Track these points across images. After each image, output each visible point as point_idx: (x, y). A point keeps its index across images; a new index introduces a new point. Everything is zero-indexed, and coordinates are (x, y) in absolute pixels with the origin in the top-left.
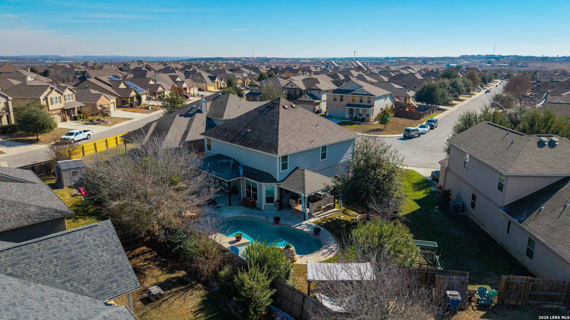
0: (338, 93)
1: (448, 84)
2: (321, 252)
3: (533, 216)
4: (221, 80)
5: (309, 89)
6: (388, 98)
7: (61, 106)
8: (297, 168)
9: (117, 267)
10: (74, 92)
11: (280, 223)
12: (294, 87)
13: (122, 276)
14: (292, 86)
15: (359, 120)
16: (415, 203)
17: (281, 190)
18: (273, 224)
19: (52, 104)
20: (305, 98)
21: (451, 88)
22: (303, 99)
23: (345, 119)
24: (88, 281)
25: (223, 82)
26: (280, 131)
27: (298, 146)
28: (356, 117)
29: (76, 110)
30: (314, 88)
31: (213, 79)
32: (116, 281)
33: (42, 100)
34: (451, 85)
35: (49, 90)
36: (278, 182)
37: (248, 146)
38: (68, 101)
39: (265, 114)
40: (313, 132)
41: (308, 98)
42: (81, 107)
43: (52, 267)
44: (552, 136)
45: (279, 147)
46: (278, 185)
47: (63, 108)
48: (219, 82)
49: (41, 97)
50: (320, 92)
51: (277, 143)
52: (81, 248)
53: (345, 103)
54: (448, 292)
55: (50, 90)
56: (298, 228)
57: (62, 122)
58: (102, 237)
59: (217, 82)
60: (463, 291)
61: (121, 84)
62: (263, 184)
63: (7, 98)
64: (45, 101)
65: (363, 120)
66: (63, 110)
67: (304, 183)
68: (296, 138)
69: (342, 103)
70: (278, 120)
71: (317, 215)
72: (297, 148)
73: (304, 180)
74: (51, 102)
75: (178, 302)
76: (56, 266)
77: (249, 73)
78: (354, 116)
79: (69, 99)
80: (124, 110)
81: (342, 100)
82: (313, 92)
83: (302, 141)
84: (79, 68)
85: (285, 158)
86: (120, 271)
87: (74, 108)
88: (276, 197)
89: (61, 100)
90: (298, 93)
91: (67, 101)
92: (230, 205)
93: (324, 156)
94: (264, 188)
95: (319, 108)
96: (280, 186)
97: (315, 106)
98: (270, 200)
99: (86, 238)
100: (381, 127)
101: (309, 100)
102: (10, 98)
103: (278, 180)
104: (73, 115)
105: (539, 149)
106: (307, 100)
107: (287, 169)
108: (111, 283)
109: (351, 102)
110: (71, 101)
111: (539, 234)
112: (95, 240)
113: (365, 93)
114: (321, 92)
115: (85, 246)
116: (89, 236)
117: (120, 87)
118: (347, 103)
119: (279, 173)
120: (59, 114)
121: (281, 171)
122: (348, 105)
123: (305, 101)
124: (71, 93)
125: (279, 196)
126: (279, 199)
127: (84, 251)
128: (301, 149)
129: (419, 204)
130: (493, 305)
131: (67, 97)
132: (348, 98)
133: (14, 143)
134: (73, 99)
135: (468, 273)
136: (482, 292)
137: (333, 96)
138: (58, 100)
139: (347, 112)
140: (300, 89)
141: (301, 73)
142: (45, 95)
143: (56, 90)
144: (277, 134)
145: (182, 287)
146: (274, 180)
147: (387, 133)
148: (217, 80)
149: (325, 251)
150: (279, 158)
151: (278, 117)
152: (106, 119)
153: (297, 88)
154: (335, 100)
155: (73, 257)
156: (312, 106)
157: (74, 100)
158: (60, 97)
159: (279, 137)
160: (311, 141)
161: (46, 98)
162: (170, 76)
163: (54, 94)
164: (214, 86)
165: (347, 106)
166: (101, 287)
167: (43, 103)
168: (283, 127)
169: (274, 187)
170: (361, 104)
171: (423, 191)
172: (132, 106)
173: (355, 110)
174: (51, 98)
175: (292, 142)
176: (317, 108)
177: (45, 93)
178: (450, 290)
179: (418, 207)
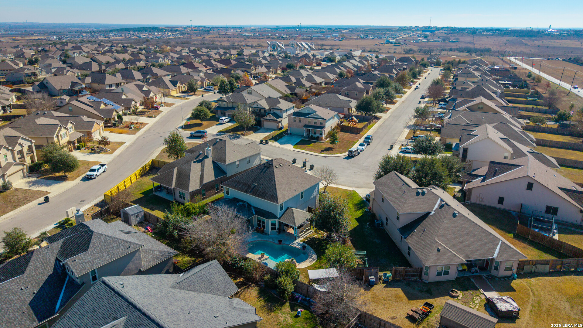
0: (297, 116)
1: (382, 93)
2: (309, 261)
3: (410, 235)
4: (182, 83)
5: (272, 109)
6: (335, 117)
7: (68, 139)
8: (288, 208)
9: (227, 282)
11: (282, 243)
12: (259, 106)
13: (230, 285)
14: (257, 105)
15: (314, 138)
16: (356, 221)
17: (279, 223)
18: (278, 244)
20: (270, 117)
21: (385, 96)
22: (268, 117)
23: (303, 137)
24: (219, 290)
25: (184, 85)
26: (277, 186)
27: (288, 195)
28: (312, 136)
30: (276, 108)
31: (174, 83)
32: (229, 288)
34: (385, 94)
36: (278, 218)
37: (258, 196)
39: (264, 172)
40: (295, 183)
41: (272, 117)
42: (81, 137)
43: (203, 285)
45: (278, 198)
46: (278, 220)
48: (181, 86)
49: (54, 136)
50: (281, 112)
51: (277, 195)
52: (210, 275)
53: (303, 124)
54: (370, 277)
55: (60, 128)
56: (293, 246)
58: (216, 269)
59: (179, 86)
60: (376, 276)
61: (101, 104)
62: (269, 219)
65: (318, 139)
66: (69, 142)
67: (294, 218)
68: (287, 189)
69: (300, 124)
70: (274, 178)
71: (301, 235)
72: (288, 197)
73: (294, 216)
74: (61, 138)
75: (247, 294)
76: (204, 284)
78: (310, 135)
80: (111, 132)
81: (300, 121)
82: (275, 111)
83: (290, 191)
85: (282, 204)
86: (229, 284)
87: (77, 139)
88: (277, 227)
89: (66, 134)
90: (262, 111)
91: (70, 134)
93: (302, 197)
94: (269, 222)
96: (280, 221)
97: (278, 123)
98: (273, 228)
100: (332, 146)
101: (273, 119)
102: (33, 141)
104: (76, 145)
105: (417, 197)
107: (283, 209)
108: (227, 289)
109: (307, 124)
112: (214, 271)
113: (318, 117)
114: (282, 112)
115: (211, 274)
117: (101, 108)
119: (278, 213)
120: (66, 146)
121: (280, 212)
123: (269, 120)
124: (72, 125)
125: (279, 226)
126: (279, 228)
128: (290, 197)
129: (358, 221)
130: (389, 281)
131: (70, 130)
132: (305, 120)
135: (378, 267)
136: (385, 275)
137: (293, 118)
139: (305, 132)
140: (264, 108)
143: (63, 127)
144: (276, 189)
146: (275, 217)
147: (336, 153)
149: (311, 259)
150: (279, 205)
151: (274, 176)
153: (262, 107)
154: (295, 121)
155: (209, 280)
156: (276, 123)
157: (74, 131)
158: (66, 131)
160: (295, 190)
161: (58, 136)
162: (136, 85)
163: (63, 131)
164: (176, 90)
165: (304, 126)
167: (56, 140)
168: (278, 182)
169: (276, 221)
170: (315, 125)
171: (361, 211)
172: (114, 125)
173: (311, 130)
174: (61, 135)
175: (285, 193)
176: (280, 125)
177: (57, 132)
178: (371, 276)
179: (358, 224)
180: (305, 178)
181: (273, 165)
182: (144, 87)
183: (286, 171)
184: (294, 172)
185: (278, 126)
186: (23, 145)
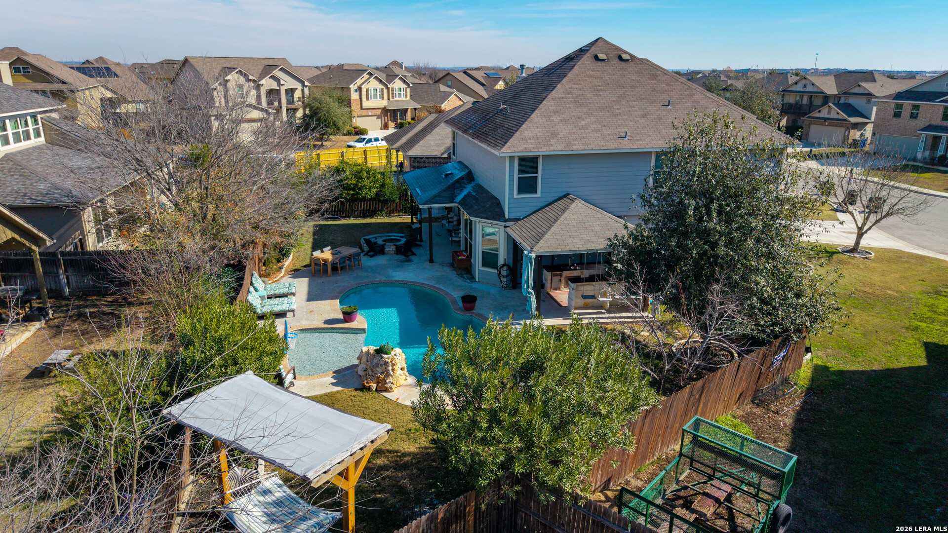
0: (908, 99)
5: (845, 93)
7: (383, 103)
8: (567, 195)
10: (408, 85)
11: (477, 310)
12: (810, 88)
14: (805, 86)
18: (459, 309)
19: (368, 99)
20: (829, 113)
22: (824, 113)
23: (915, 159)
27: (575, 140)
29: (409, 115)
30: (857, 90)
33: (352, 91)
35: (366, 76)
36: (506, 221)
37: (476, 137)
38: (397, 99)
40: (644, 116)
41: (835, 112)
42: (415, 109)
46: (505, 227)
47: (385, 108)
49: (351, 86)
50: (869, 101)
51: (521, 126)
53: (922, 122)
55: (368, 76)
57: (381, 129)
61: (498, 82)
62: (477, 219)
63: (302, 83)
64: (358, 93)
66: (385, 111)
67: (550, 227)
69: (914, 123)
73: (556, 221)
74: (367, 95)
78: (940, 152)
79: (400, 95)
81: (914, 116)
82: (852, 101)
83: (595, 131)
85: (528, 164)
87: (406, 110)
88: (502, 255)
89: (383, 94)
90: (817, 101)
91: (395, 99)
92: (431, 261)
94: (478, 230)
95: (862, 135)
96: (509, 232)
97: (848, 129)
98: (490, 261)
101: (836, 117)
102: (307, 84)
103: (507, 217)
104: (399, 121)
106: (833, 115)
107: (535, 191)
109: (938, 120)
110: (403, 98)
114: (873, 100)
117: (496, 88)
118: (927, 124)
119: (509, 197)
120: (378, 117)
121: (516, 195)
122: (930, 128)
123: (825, 119)
124: (405, 86)
125: (511, 255)
126: (511, 263)
128: (578, 148)
131: (397, 93)
132: (932, 111)
134: (406, 96)
137: (893, 106)
138: (378, 94)
139: (922, 145)
140: (822, 93)
142: (358, 84)
143: (376, 78)
153: (815, 90)
154: (897, 115)
156: (843, 129)
157: (408, 98)
158: (382, 89)
159: (533, 115)
160: (623, 135)
161: (360, 89)
163: (374, 84)
165: (923, 130)
167: (355, 96)
168: (563, 96)
169: (500, 232)
173: (944, 140)
174: (367, 90)
175: (564, 131)
177: (359, 81)
183: (633, 77)
184: (666, 88)
185: (846, 138)
186: (282, 82)
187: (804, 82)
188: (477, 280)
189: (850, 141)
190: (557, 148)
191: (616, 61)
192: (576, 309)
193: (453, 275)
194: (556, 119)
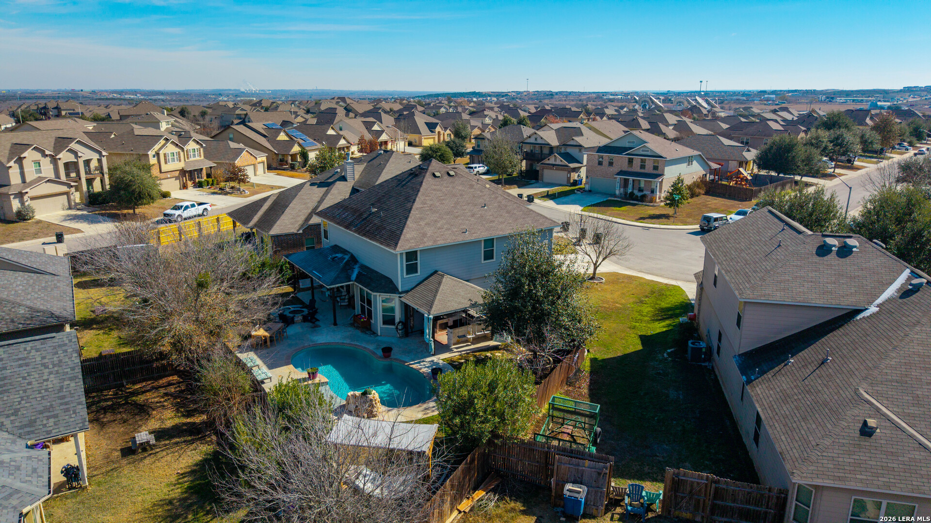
0: (606, 152)
1: (825, 140)
3: (769, 375)
4: (446, 129)
5: (564, 145)
6: (695, 162)
7: (180, 165)
8: (436, 272)
10: (201, 145)
11: (392, 356)
12: (539, 141)
13: (67, 410)
14: (536, 139)
15: (636, 199)
16: (639, 341)
17: (406, 308)
18: (380, 357)
19: (166, 163)
20: (555, 160)
21: (830, 146)
22: (552, 161)
23: (614, 195)
25: (448, 132)
27: (437, 237)
28: (632, 194)
29: (204, 172)
30: (571, 143)
31: (431, 127)
32: (55, 416)
33: (151, 157)
34: (831, 142)
35: (162, 142)
36: (400, 293)
37: (364, 235)
38: (192, 159)
39: (404, 185)
40: (473, 216)
41: (559, 160)
42: (211, 167)
44: (850, 237)
45: (402, 237)
46: (400, 297)
47: (183, 169)
48: (442, 132)
49: (149, 153)
50: (580, 150)
51: (402, 230)
53: (616, 169)
55: (164, 142)
56: (414, 366)
57: (180, 189)
58: (56, 353)
59: (439, 132)
60: (596, 485)
61: (280, 133)
62: (378, 294)
63: (100, 153)
64: (156, 158)
65: (642, 199)
66: (183, 172)
67: (435, 296)
68: (439, 225)
69: (611, 169)
70: (417, 195)
72: (435, 241)
73: (437, 291)
74: (165, 159)
77: (494, 117)
78: (630, 191)
79: (194, 156)
80: (278, 174)
81: (611, 164)
82: (570, 150)
83: (448, 229)
84: (242, 110)
85: (411, 256)
87: (202, 169)
88: (398, 316)
89: (180, 157)
90: (546, 151)
91: (190, 159)
92: (335, 324)
93: (489, 255)
94: (380, 301)
95: (579, 176)
96: (403, 299)
97: (569, 172)
98: (388, 320)
99: (33, 353)
100: (670, 211)
101: (561, 163)
102: (104, 153)
103: (400, 290)
104: (197, 180)
106: (558, 162)
107: (417, 272)
109: (625, 167)
110: (197, 158)
111: (762, 405)
112: (43, 358)
113: (649, 153)
114: (583, 150)
115: (27, 365)
116: (37, 350)
117: (278, 139)
118: (620, 170)
119: (400, 278)
120: (177, 178)
121: (405, 276)
122: (621, 173)
123: (554, 165)
124: (198, 147)
125: (404, 315)
126: (404, 321)
127: (24, 371)
128: (441, 243)
129: (643, 344)
130: (650, 515)
131: (192, 153)
132: (621, 161)
133: (101, 218)
134: (200, 156)
135: (612, 458)
136: (636, 492)
137: (597, 157)
138: (175, 157)
139: (618, 185)
140: (549, 145)
141: (585, 117)
142: (156, 150)
143: (173, 143)
144: (407, 218)
145: (189, 438)
146: (392, 289)
147: (674, 223)
148: (438, 129)
149: (432, 404)
150: (402, 254)
151: (419, 191)
152: (242, 187)
153: (543, 142)
154: (600, 163)
156: (566, 172)
157: (202, 157)
158: (179, 152)
159: (408, 222)
160: (465, 231)
161: (157, 154)
162: (364, 122)
163: (170, 149)
164: (434, 138)
165: (618, 174)
166: (32, 423)
167: (153, 161)
168: (422, 206)
169: (395, 300)
170: (642, 171)
171: (668, 322)
172: (292, 168)
173: (631, 182)
174: (165, 154)
175: (429, 231)
177: (156, 147)
178: (574, 482)
179: (640, 347)
180: (508, 212)
181: (427, 169)
182: (376, 125)
183: (460, 188)
184: (481, 194)
185: (569, 179)
186: (80, 154)
187: (535, 136)
188: (379, 334)
189: (572, 181)
190: (429, 244)
191: (446, 177)
192: (454, 344)
193: (358, 333)
194: (422, 223)
